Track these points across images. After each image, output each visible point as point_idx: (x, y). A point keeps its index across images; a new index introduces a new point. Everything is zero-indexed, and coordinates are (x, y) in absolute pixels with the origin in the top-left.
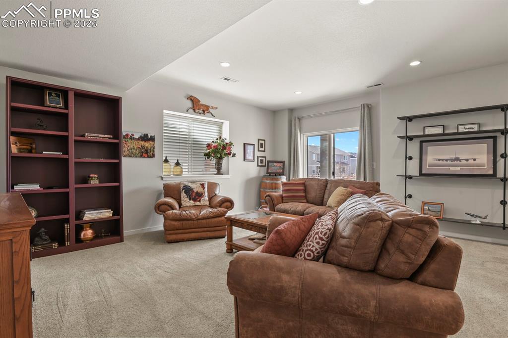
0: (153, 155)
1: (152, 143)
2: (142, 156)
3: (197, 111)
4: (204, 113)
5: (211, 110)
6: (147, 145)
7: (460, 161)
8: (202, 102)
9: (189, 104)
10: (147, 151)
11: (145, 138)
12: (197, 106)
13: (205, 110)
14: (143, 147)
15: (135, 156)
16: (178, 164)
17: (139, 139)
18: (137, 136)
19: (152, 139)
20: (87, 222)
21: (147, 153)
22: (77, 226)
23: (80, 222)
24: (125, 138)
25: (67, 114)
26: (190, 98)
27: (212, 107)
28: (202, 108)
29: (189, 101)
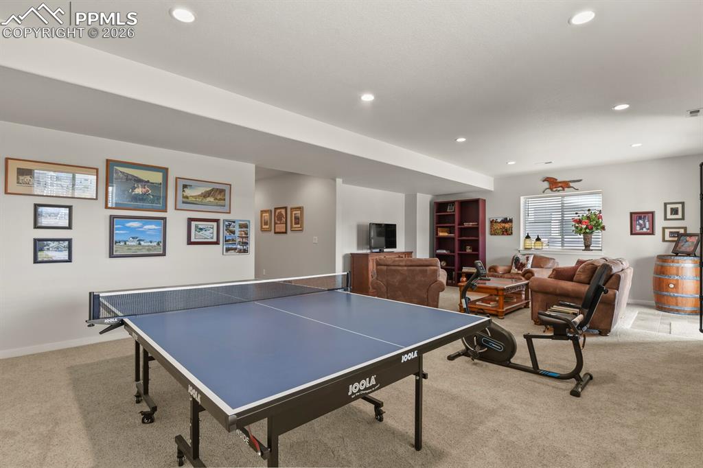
0: (512, 233)
1: (510, 224)
2: (503, 234)
3: (554, 189)
4: (564, 190)
5: (571, 184)
6: (507, 225)
8: (559, 179)
9: (546, 185)
10: (506, 231)
11: (505, 221)
12: (554, 184)
13: (566, 185)
14: (504, 228)
15: (498, 234)
16: (538, 239)
17: (500, 222)
18: (499, 220)
19: (511, 221)
20: (465, 273)
21: (507, 232)
22: (458, 274)
23: (460, 272)
24: (492, 222)
25: (454, 215)
26: (547, 179)
27: (571, 182)
28: (560, 185)
29: (546, 182)
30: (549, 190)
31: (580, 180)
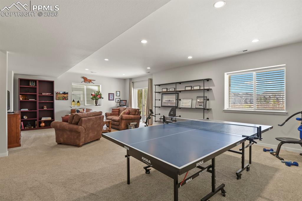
0: (68, 99)
1: (67, 95)
2: (63, 100)
3: (86, 82)
4: (89, 83)
5: (92, 81)
6: (65, 95)
7: (170, 101)
9: (83, 80)
11: (64, 93)
12: (86, 80)
13: (90, 81)
14: (64, 96)
15: (61, 100)
16: (78, 102)
18: (61, 93)
19: (67, 93)
20: (43, 121)
21: (65, 99)
22: (39, 122)
23: (40, 121)
24: (57, 93)
25: (36, 88)
26: (83, 78)
27: (93, 80)
28: (88, 81)
29: (83, 79)
30: (84, 82)
31: (95, 80)
